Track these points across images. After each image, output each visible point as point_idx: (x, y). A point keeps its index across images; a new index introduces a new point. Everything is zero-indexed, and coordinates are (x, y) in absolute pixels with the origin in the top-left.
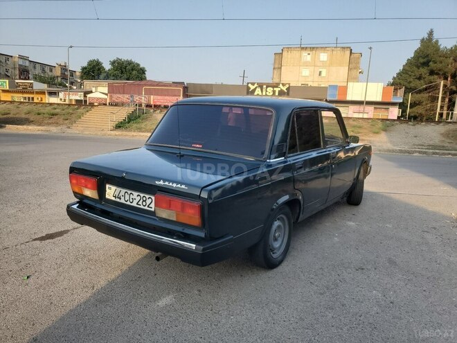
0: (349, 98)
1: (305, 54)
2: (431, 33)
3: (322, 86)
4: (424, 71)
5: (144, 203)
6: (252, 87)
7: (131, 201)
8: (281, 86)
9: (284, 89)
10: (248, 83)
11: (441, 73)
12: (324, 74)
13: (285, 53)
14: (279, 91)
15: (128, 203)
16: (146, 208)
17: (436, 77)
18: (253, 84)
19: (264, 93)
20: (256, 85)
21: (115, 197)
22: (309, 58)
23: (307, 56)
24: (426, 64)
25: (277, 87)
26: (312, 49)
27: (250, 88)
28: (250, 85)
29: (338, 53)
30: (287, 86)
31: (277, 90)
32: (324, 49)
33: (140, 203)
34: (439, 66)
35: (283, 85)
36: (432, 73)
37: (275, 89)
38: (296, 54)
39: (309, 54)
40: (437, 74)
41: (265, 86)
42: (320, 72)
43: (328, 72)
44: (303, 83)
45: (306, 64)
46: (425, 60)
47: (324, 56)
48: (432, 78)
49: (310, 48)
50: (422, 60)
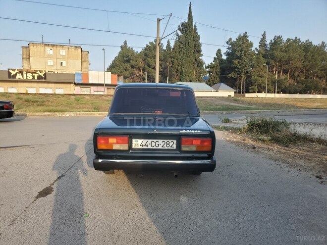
0: (90, 81)
1: (48, 49)
2: (125, 43)
3: (64, 73)
4: (128, 65)
5: (168, 146)
6: (13, 73)
7: (157, 145)
8: (38, 72)
9: (42, 74)
10: (9, 69)
11: (137, 67)
12: (64, 64)
13: (31, 47)
14: (37, 76)
15: (155, 148)
16: (170, 148)
17: (135, 69)
18: (14, 70)
19: (25, 77)
20: (16, 71)
21: (143, 146)
22: (51, 52)
23: (49, 51)
24: (128, 61)
25: (35, 73)
26: (53, 46)
27: (11, 73)
28: (10, 71)
29: (73, 50)
30: (44, 73)
31: (36, 75)
32: (62, 46)
33: (165, 146)
34: (136, 63)
35: (41, 71)
36: (132, 67)
37: (34, 74)
38: (41, 48)
39: (51, 49)
40: (136, 68)
41: (24, 72)
42: (61, 63)
43: (67, 63)
44: (49, 70)
45: (50, 57)
46: (127, 59)
47: (63, 52)
48: (133, 70)
49: (52, 45)
50: (126, 59)
